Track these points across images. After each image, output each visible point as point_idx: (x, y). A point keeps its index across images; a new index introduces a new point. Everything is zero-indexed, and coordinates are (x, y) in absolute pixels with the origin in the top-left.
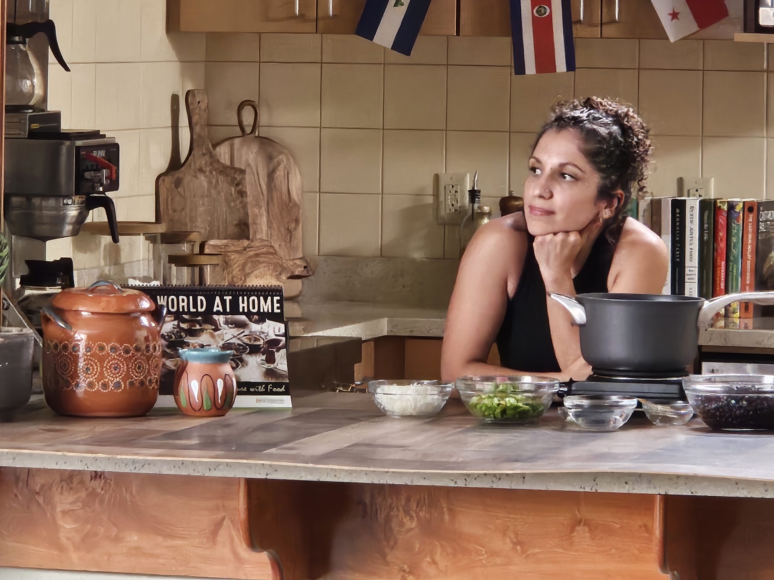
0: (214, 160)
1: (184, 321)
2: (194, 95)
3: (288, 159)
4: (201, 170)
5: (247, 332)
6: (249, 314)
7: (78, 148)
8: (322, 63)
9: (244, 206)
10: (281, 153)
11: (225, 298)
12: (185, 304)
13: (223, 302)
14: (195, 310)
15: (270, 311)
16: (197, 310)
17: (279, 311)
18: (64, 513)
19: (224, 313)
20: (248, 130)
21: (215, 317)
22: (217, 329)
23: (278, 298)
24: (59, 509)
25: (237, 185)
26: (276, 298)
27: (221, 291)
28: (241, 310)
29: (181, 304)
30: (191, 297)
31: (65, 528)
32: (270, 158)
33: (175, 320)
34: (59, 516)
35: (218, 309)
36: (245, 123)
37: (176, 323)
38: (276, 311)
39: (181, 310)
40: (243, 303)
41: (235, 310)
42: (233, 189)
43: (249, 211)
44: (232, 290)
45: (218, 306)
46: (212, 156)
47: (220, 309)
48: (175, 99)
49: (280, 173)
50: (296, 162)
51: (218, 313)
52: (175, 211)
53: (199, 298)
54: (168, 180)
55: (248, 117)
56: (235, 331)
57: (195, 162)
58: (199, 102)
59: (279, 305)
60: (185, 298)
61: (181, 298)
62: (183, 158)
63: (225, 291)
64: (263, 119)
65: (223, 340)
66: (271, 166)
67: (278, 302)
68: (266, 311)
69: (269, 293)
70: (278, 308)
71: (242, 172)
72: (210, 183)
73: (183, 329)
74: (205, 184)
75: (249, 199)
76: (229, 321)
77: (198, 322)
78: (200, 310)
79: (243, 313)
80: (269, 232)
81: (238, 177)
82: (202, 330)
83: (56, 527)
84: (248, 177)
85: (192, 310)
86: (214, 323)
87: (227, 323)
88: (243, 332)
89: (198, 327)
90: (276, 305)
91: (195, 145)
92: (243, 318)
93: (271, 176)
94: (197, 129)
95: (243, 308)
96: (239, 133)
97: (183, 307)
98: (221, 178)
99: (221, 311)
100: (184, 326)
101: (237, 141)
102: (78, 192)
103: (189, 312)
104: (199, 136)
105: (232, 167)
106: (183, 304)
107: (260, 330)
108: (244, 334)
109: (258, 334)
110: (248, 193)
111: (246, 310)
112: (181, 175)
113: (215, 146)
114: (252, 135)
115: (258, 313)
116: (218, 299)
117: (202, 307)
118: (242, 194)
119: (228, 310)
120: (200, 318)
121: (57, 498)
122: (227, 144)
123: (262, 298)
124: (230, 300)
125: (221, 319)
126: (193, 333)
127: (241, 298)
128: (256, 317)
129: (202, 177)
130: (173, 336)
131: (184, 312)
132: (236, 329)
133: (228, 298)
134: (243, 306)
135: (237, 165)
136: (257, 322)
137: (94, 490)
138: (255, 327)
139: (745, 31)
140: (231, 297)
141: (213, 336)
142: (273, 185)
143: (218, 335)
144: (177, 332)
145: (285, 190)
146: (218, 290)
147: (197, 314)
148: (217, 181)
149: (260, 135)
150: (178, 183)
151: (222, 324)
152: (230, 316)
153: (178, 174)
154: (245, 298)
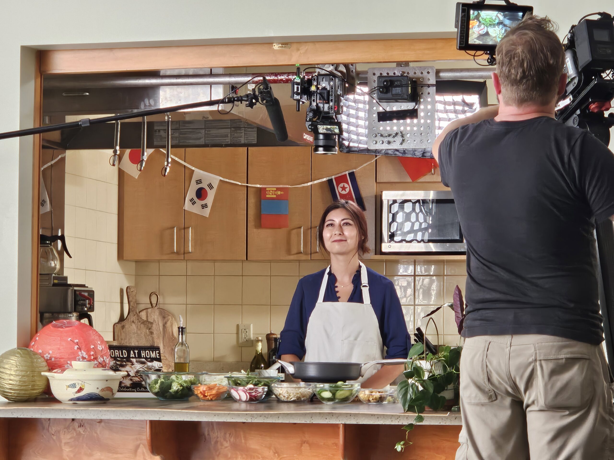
0: (139, 318)
1: (118, 361)
2: (130, 289)
3: (172, 318)
4: (133, 322)
5: (146, 366)
6: (146, 358)
7: (75, 291)
8: (186, 276)
9: (153, 338)
10: (169, 315)
11: (135, 351)
12: (118, 354)
13: (135, 353)
14: (122, 356)
15: (155, 357)
16: (123, 356)
17: (159, 357)
18: (65, 443)
19: (135, 358)
20: (154, 305)
21: (132, 359)
22: (133, 364)
23: (158, 352)
24: (63, 441)
25: (150, 329)
26: (157, 352)
27: (133, 348)
28: (142, 357)
29: (116, 354)
30: (120, 351)
31: (66, 451)
32: (164, 317)
33: (114, 360)
34: (63, 444)
35: (132, 356)
36: (153, 303)
37: (114, 361)
38: (158, 357)
39: (116, 356)
40: (143, 353)
41: (140, 356)
42: (148, 331)
43: (155, 341)
44: (138, 348)
45: (132, 355)
46: (138, 316)
47: (133, 356)
48: (122, 291)
49: (169, 324)
50: (175, 319)
51: (133, 358)
52: (122, 339)
53: (124, 351)
54: (119, 326)
55: (154, 300)
56: (141, 366)
57: (131, 318)
58: (132, 292)
59: (158, 355)
60: (117, 351)
61: (116, 351)
62: (125, 316)
63: (135, 348)
64: (161, 300)
65: (136, 369)
66: (165, 321)
67: (158, 353)
68: (153, 357)
69: (154, 350)
70: (158, 356)
71: (152, 323)
72: (137, 327)
73: (118, 364)
74: (135, 328)
75: (155, 336)
76: (138, 361)
77: (124, 361)
78: (124, 356)
79: (144, 358)
80: (164, 350)
81: (150, 325)
82: (126, 365)
83: (62, 450)
84: (154, 326)
85: (121, 356)
86: (131, 362)
87: (137, 362)
88: (144, 366)
89: (124, 363)
90: (157, 355)
91: (130, 310)
92: (144, 360)
93: (164, 326)
94: (132, 304)
95: (143, 356)
96: (150, 306)
97: (117, 355)
98: (142, 326)
99: (134, 357)
100: (118, 363)
101: (149, 310)
102: (75, 311)
103: (120, 357)
104: (133, 307)
105: (147, 321)
106: (117, 354)
107: (152, 365)
108: (144, 367)
109: (151, 367)
110: (155, 333)
111: (145, 357)
112: (124, 324)
113: (139, 312)
114: (156, 307)
115: (150, 358)
116: (132, 352)
117: (125, 355)
118: (152, 333)
119: (137, 356)
120: (125, 360)
121: (62, 436)
122: (145, 311)
123: (151, 351)
124: (137, 352)
125: (134, 360)
126: (123, 366)
127: (142, 351)
128: (149, 360)
129: (134, 325)
130: (114, 367)
131: (117, 357)
132: (141, 365)
133: (136, 351)
134: (143, 354)
135: (149, 320)
136: (150, 362)
137: (80, 432)
138: (149, 364)
139: (376, 254)
140: (137, 351)
141: (131, 367)
142: (165, 330)
143: (134, 367)
144: (116, 365)
145: (170, 331)
146: (131, 348)
147: (124, 358)
148: (140, 327)
149: (160, 307)
150: (123, 327)
151: (135, 363)
152: (138, 359)
153: (123, 323)
154: (144, 351)
